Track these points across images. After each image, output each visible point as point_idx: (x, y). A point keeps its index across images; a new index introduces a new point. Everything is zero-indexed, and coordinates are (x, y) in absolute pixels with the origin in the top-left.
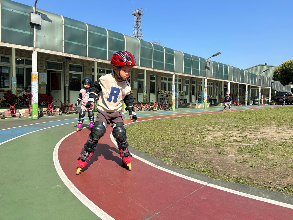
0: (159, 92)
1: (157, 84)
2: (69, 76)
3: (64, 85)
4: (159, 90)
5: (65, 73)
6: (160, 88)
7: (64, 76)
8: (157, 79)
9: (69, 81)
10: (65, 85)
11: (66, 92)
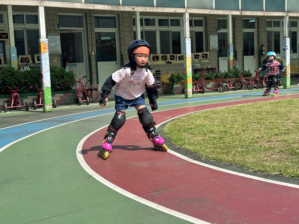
0: (262, 51)
1: (258, 37)
2: (95, 37)
3: (88, 52)
4: (264, 48)
5: (89, 32)
6: (266, 44)
7: (88, 38)
8: (258, 26)
9: (95, 46)
10: (90, 54)
11: (93, 65)
